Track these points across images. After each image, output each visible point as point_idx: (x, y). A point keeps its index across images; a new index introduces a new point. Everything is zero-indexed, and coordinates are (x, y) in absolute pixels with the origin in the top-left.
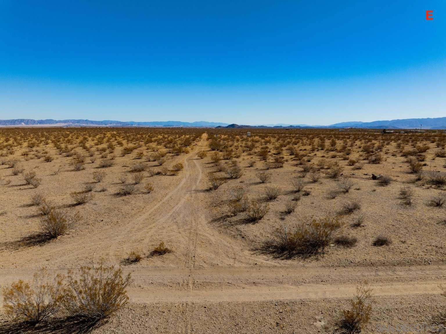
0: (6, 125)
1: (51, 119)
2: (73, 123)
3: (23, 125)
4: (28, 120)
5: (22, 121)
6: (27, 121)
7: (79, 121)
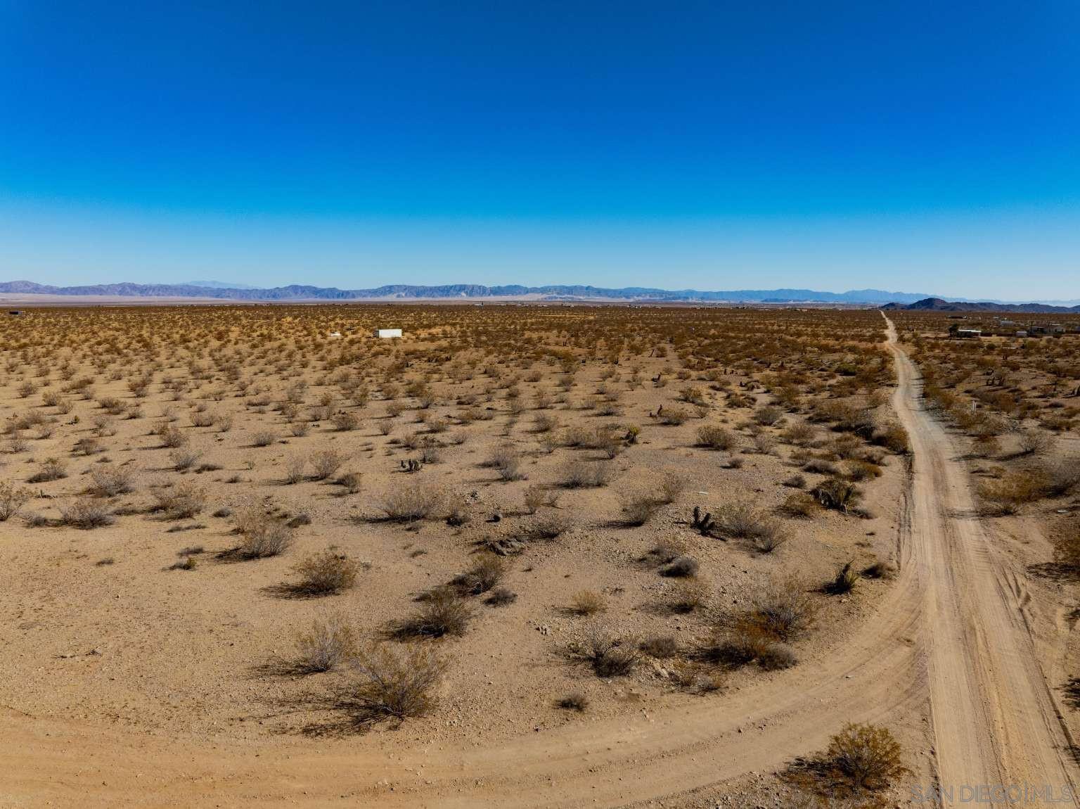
0: (433, 297)
1: (517, 284)
2: (558, 294)
3: (463, 298)
4: (473, 287)
5: (462, 288)
6: (470, 289)
7: (570, 290)
